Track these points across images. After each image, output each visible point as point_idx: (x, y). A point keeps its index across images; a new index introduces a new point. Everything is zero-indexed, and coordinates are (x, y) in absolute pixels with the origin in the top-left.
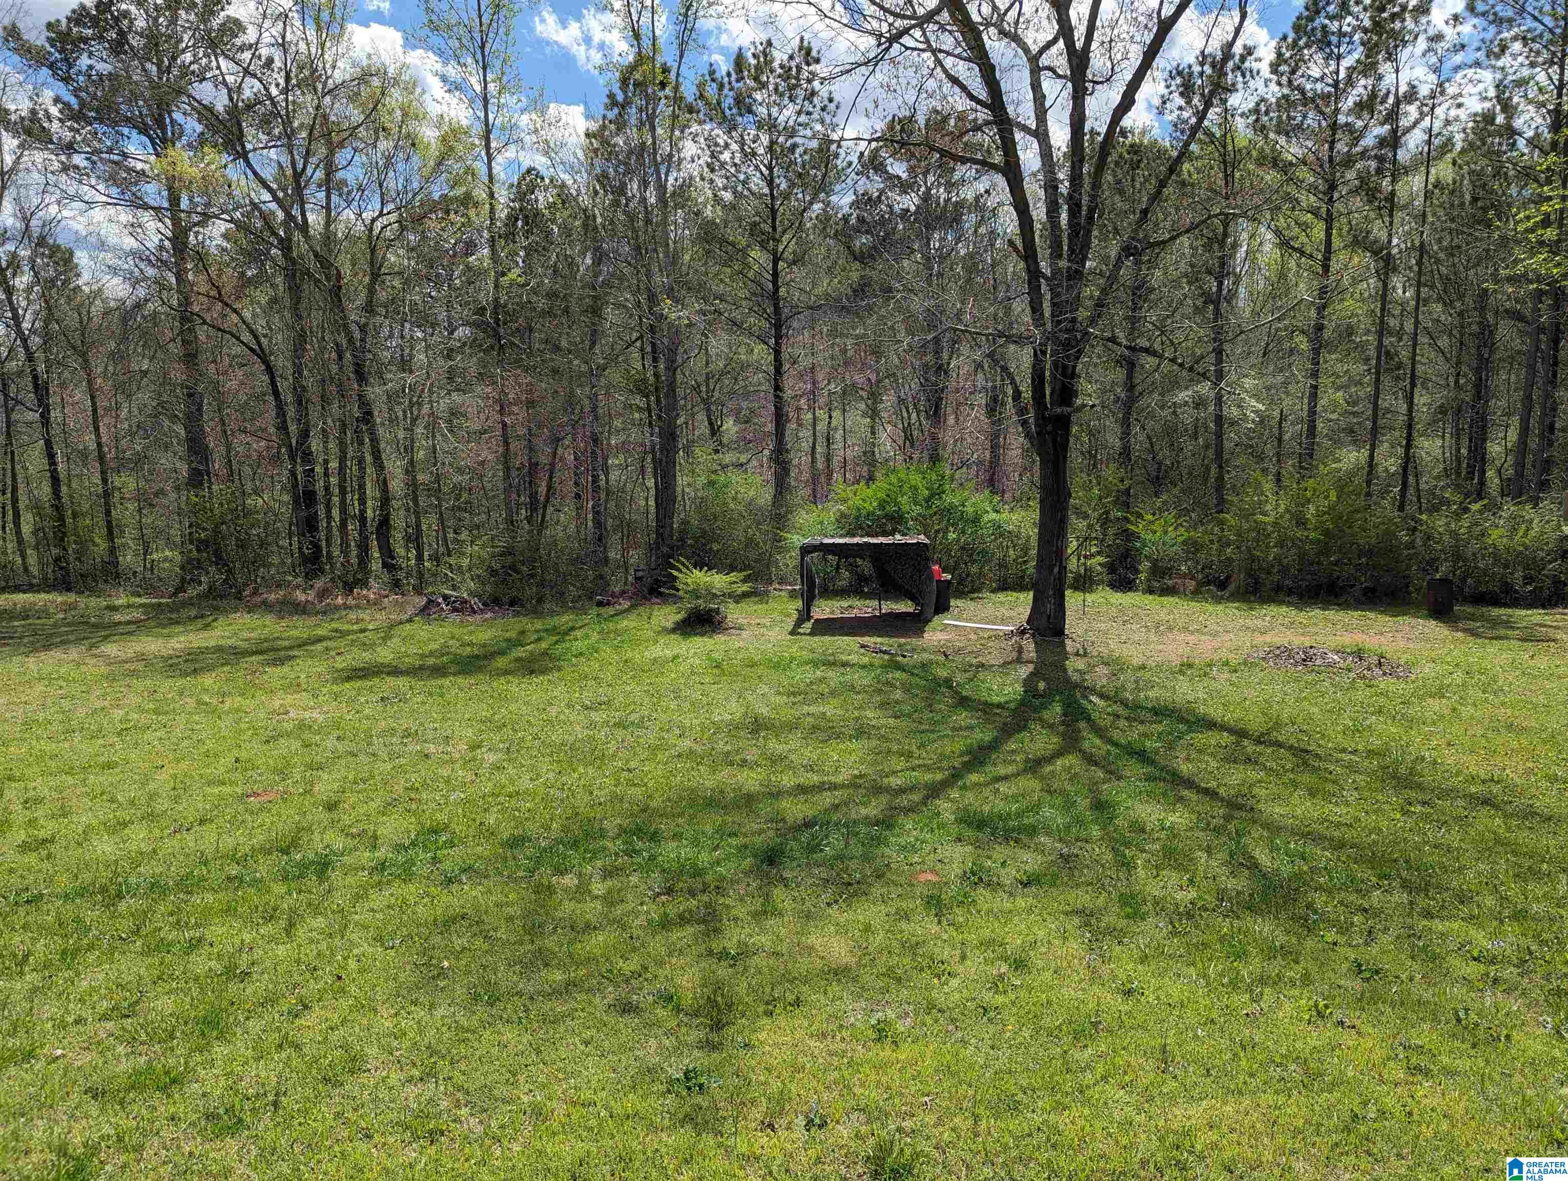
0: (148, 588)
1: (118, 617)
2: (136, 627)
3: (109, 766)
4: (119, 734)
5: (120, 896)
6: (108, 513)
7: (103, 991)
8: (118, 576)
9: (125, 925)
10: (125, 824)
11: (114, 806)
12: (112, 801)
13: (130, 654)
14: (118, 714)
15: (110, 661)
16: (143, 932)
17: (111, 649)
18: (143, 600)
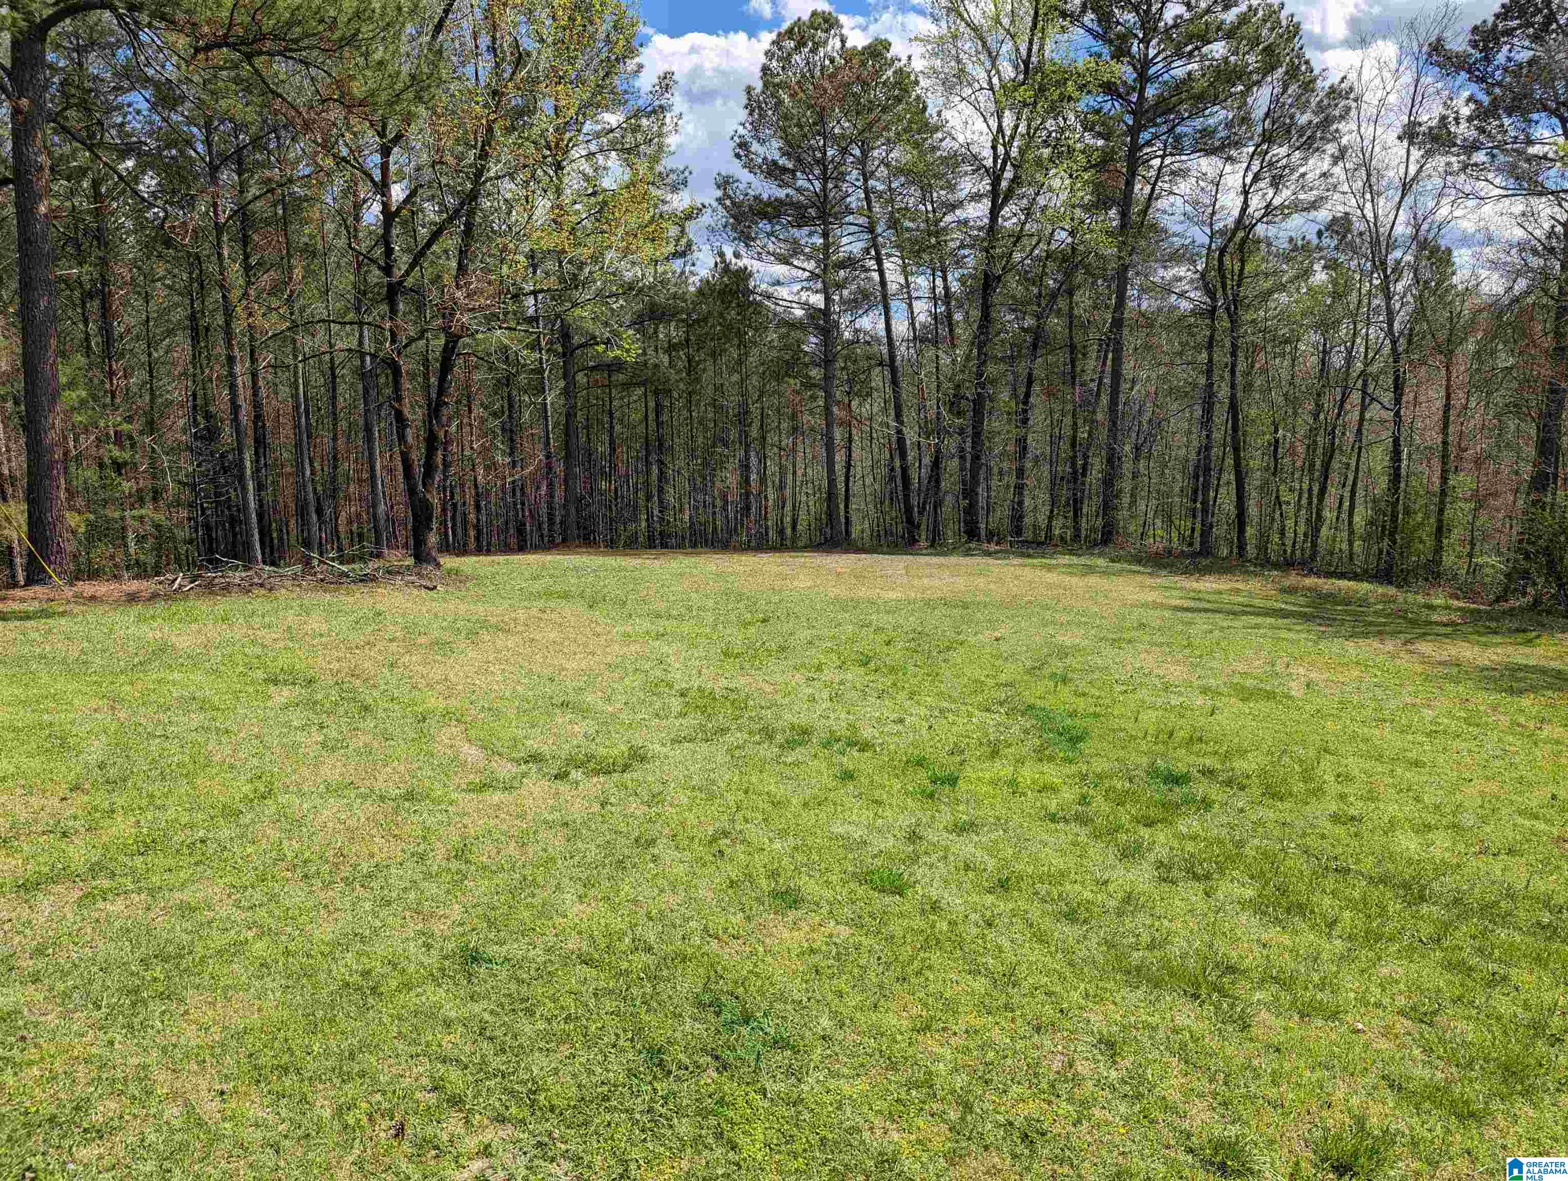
0: (1466, 591)
1: (1435, 617)
2: (1453, 631)
3: (1417, 764)
4: (1428, 735)
5: (1422, 898)
6: (1441, 511)
7: (1402, 986)
8: (1438, 576)
9: (1426, 930)
10: (1429, 828)
11: (1420, 806)
12: (1417, 799)
13: (1444, 656)
14: (1428, 714)
15: (1425, 660)
16: (1446, 944)
17: (1425, 647)
18: (1461, 604)
